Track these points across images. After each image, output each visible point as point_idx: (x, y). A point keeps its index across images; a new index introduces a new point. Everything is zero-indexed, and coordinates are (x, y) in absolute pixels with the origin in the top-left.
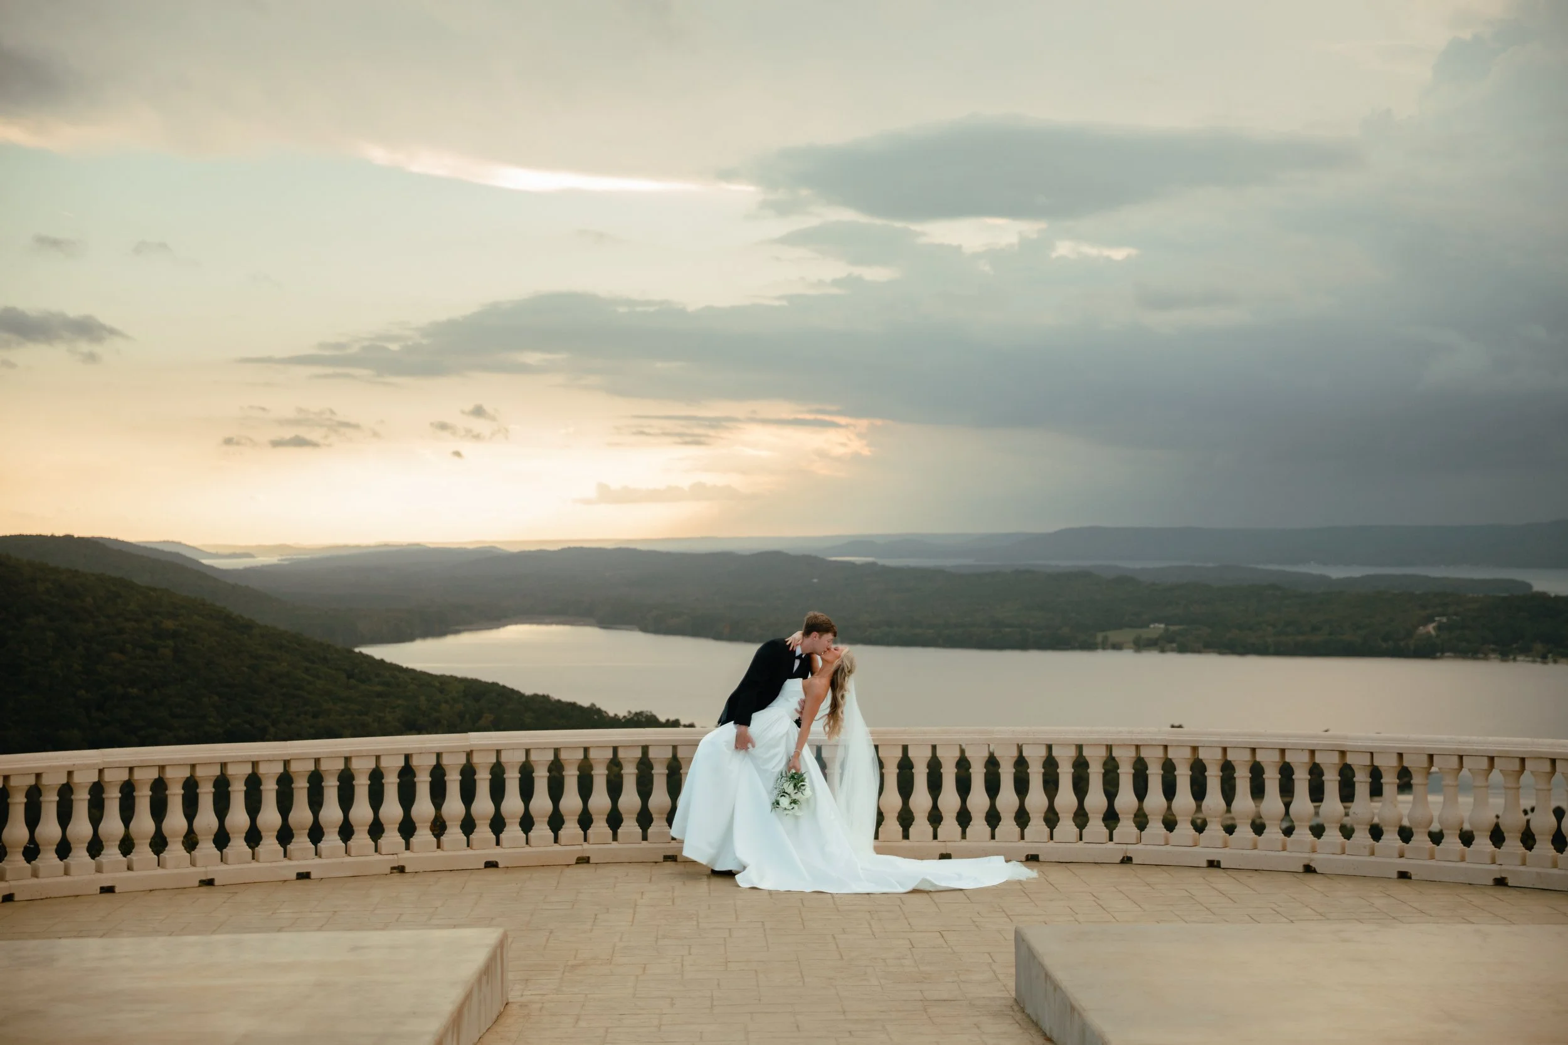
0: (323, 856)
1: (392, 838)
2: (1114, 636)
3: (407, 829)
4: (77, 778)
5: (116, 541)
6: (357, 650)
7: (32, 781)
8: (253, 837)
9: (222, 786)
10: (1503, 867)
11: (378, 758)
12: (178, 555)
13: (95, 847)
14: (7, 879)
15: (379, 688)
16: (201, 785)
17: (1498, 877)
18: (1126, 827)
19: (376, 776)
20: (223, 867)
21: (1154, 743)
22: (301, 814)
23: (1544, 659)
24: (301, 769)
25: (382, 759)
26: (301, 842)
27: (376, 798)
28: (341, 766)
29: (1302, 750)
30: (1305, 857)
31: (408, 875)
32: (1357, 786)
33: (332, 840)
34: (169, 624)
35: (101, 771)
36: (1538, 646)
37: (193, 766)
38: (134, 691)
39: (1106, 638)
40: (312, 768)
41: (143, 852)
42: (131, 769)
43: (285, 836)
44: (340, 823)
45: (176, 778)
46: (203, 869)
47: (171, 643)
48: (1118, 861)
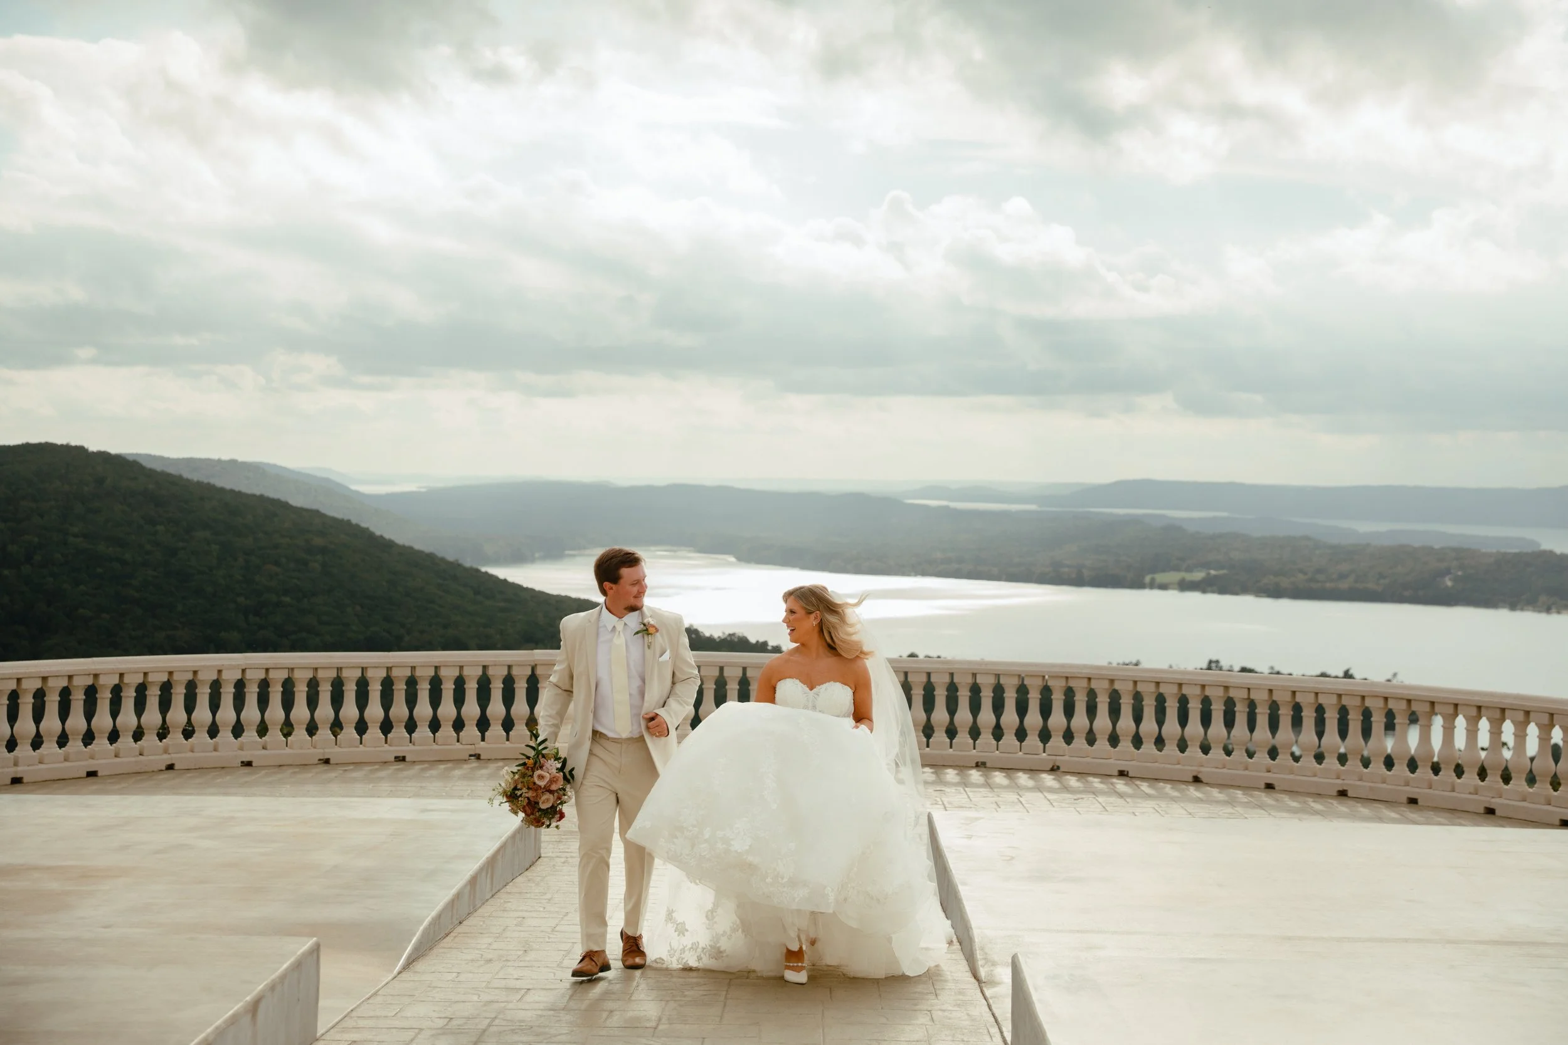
0: (416, 744)
1: (471, 731)
2: (1160, 578)
3: (483, 724)
4: (225, 676)
5: (275, 466)
6: (483, 569)
7: (190, 676)
8: (361, 727)
9: (338, 686)
10: (1345, 782)
11: (461, 667)
12: (328, 480)
13: (238, 730)
14: (170, 752)
15: (502, 604)
16: (321, 684)
17: (1341, 789)
18: (1057, 741)
19: (460, 683)
20: (337, 749)
21: (1079, 676)
22: (399, 710)
23: (1548, 610)
24: (400, 675)
25: (465, 668)
26: (399, 732)
27: (459, 699)
28: (432, 673)
29: (1196, 684)
30: (1193, 770)
31: (482, 761)
32: (1237, 714)
33: (423, 731)
34: (318, 541)
35: (244, 671)
36: (1543, 598)
37: (316, 669)
38: (287, 599)
39: (1153, 580)
40: (409, 674)
41: (275, 734)
42: (267, 670)
43: (386, 727)
44: (430, 719)
45: (302, 678)
46: (322, 751)
47: (319, 557)
48: (1049, 769)
